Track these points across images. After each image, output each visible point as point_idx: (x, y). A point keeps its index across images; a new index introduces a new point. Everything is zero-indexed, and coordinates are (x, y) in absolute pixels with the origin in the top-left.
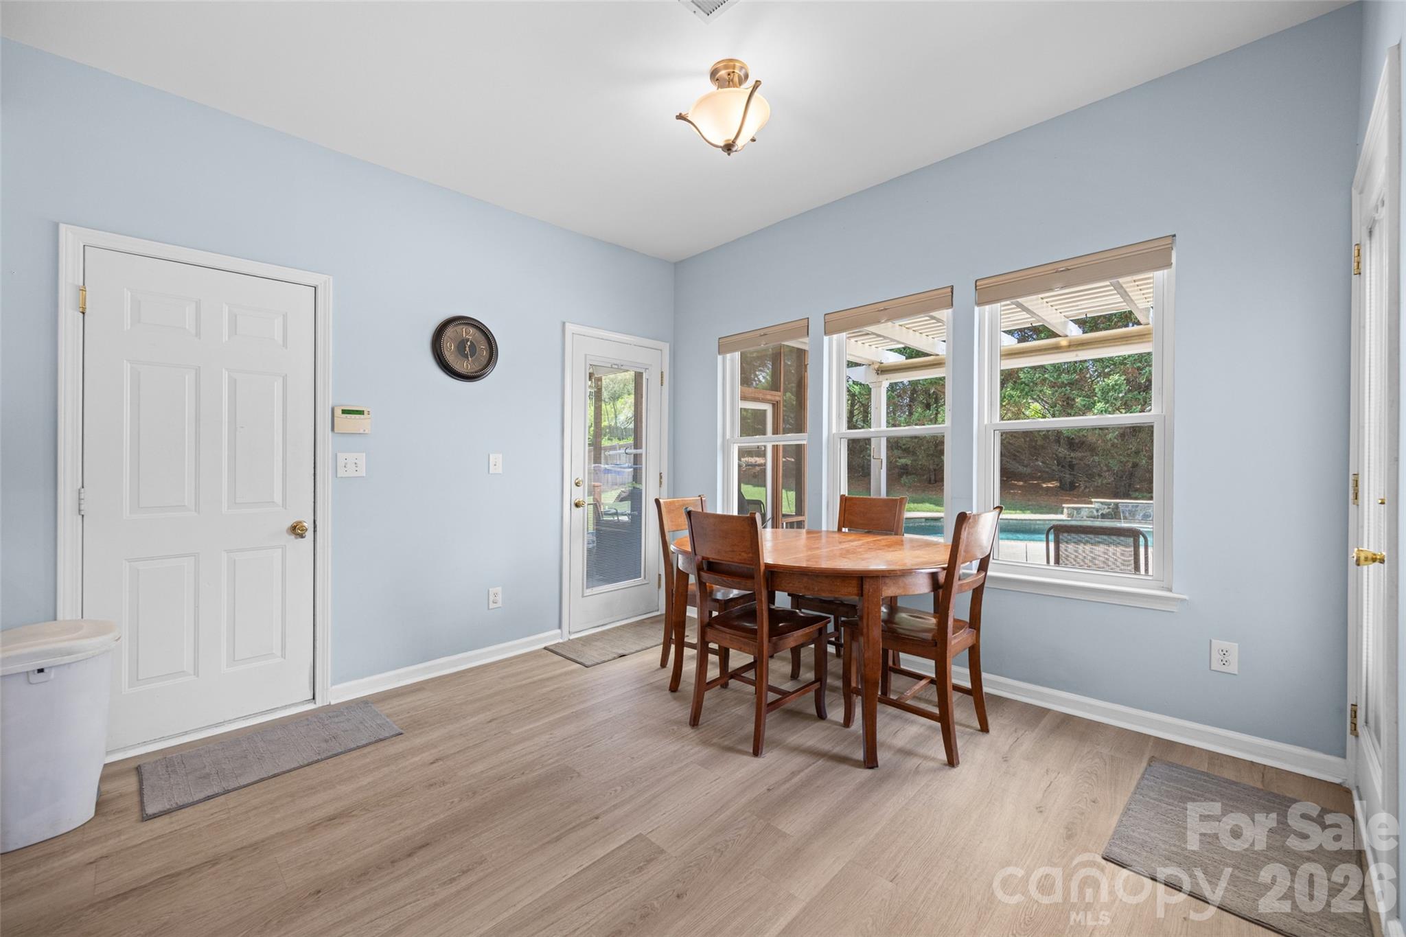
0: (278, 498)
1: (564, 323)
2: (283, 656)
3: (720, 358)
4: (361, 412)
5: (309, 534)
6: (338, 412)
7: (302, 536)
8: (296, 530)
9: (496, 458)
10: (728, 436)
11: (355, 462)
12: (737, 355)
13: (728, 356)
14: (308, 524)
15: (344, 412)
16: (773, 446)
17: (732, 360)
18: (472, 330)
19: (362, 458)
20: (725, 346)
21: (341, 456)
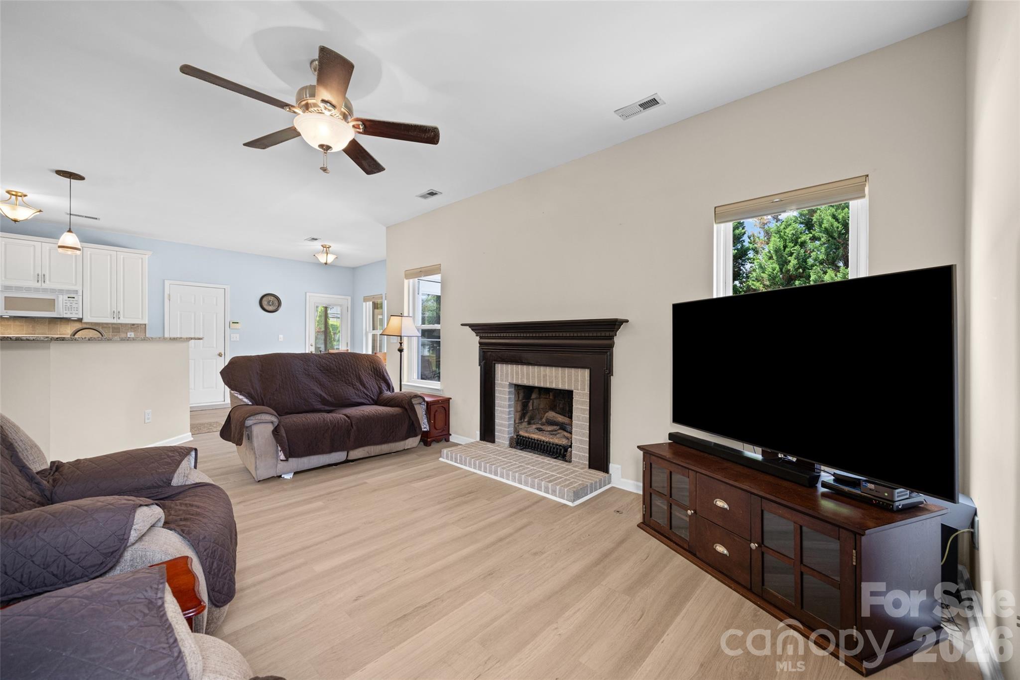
0: (215, 346)
1: (306, 293)
2: (216, 388)
3: (364, 304)
4: (238, 323)
5: (223, 356)
6: (231, 323)
7: (221, 356)
8: (220, 355)
9: (281, 336)
10: (367, 330)
11: (236, 337)
12: (371, 303)
13: (368, 303)
14: (223, 353)
15: (233, 323)
16: (373, 334)
17: (369, 305)
18: (272, 297)
19: (238, 336)
20: (366, 299)
21: (232, 335)
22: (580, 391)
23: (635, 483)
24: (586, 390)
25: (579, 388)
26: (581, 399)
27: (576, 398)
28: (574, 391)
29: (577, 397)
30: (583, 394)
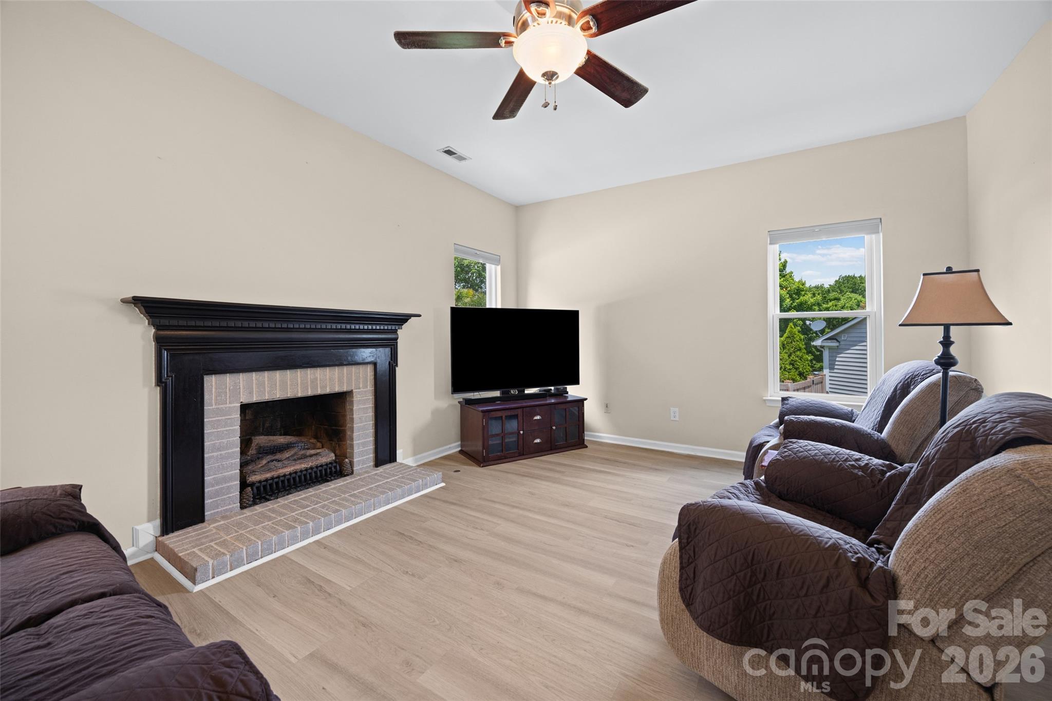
22: (363, 390)
23: (414, 458)
24: (369, 387)
25: (361, 386)
26: (363, 398)
27: (356, 398)
28: (354, 391)
29: (359, 396)
30: (365, 392)
